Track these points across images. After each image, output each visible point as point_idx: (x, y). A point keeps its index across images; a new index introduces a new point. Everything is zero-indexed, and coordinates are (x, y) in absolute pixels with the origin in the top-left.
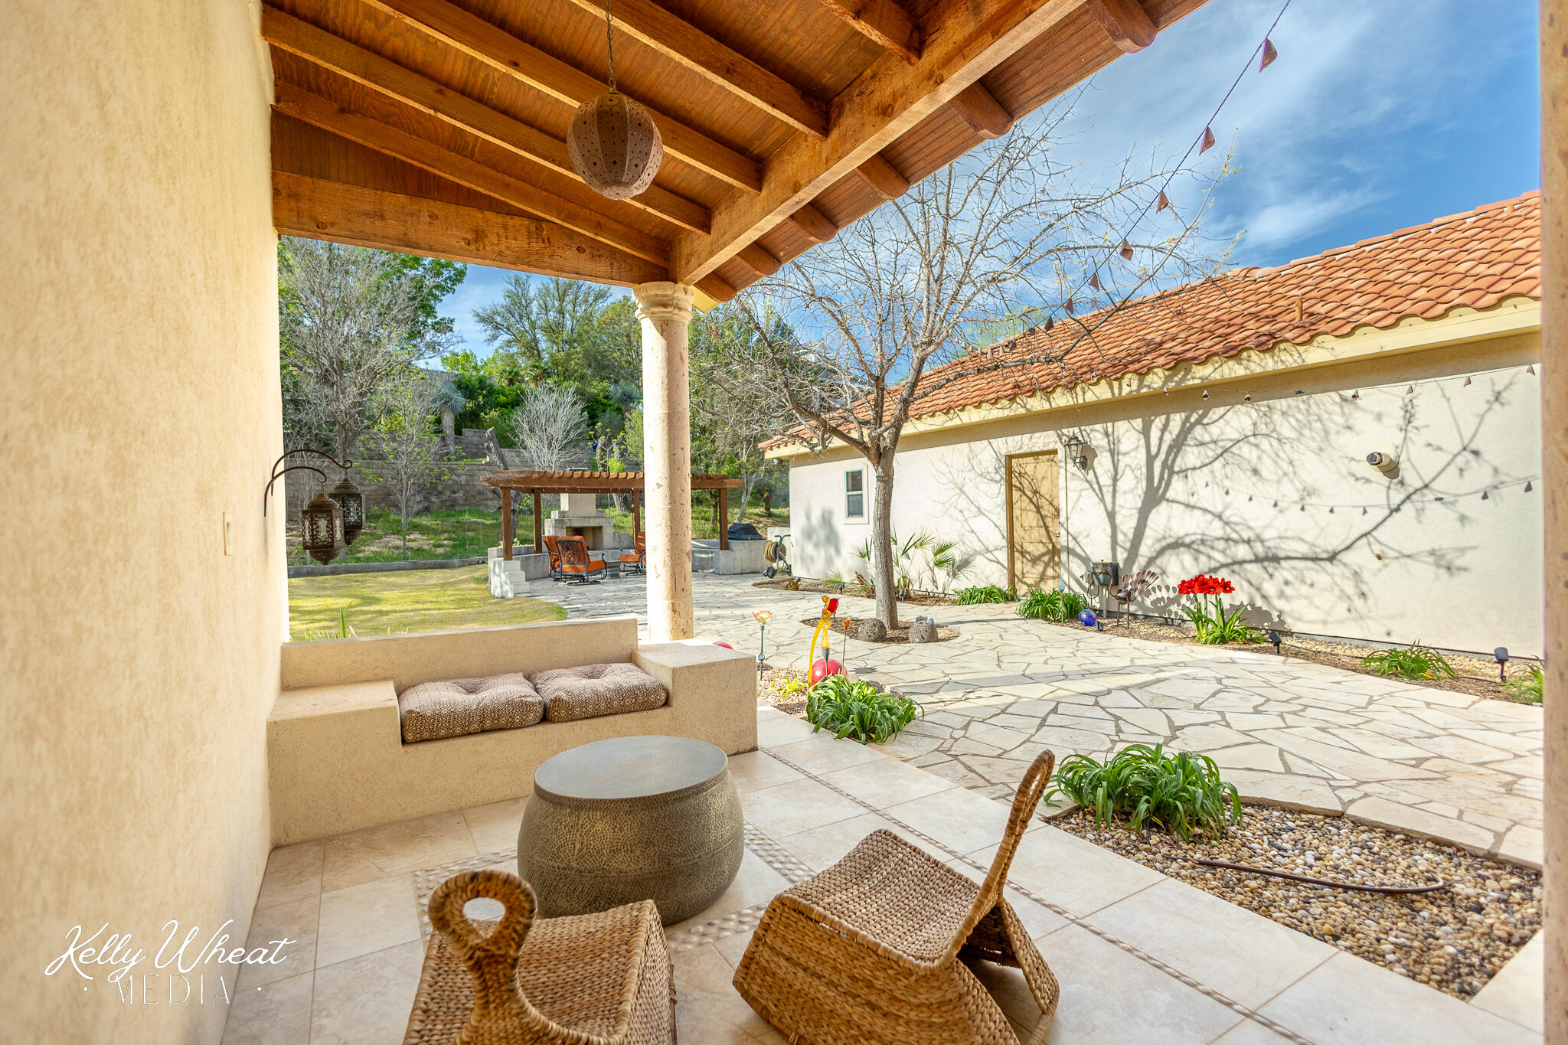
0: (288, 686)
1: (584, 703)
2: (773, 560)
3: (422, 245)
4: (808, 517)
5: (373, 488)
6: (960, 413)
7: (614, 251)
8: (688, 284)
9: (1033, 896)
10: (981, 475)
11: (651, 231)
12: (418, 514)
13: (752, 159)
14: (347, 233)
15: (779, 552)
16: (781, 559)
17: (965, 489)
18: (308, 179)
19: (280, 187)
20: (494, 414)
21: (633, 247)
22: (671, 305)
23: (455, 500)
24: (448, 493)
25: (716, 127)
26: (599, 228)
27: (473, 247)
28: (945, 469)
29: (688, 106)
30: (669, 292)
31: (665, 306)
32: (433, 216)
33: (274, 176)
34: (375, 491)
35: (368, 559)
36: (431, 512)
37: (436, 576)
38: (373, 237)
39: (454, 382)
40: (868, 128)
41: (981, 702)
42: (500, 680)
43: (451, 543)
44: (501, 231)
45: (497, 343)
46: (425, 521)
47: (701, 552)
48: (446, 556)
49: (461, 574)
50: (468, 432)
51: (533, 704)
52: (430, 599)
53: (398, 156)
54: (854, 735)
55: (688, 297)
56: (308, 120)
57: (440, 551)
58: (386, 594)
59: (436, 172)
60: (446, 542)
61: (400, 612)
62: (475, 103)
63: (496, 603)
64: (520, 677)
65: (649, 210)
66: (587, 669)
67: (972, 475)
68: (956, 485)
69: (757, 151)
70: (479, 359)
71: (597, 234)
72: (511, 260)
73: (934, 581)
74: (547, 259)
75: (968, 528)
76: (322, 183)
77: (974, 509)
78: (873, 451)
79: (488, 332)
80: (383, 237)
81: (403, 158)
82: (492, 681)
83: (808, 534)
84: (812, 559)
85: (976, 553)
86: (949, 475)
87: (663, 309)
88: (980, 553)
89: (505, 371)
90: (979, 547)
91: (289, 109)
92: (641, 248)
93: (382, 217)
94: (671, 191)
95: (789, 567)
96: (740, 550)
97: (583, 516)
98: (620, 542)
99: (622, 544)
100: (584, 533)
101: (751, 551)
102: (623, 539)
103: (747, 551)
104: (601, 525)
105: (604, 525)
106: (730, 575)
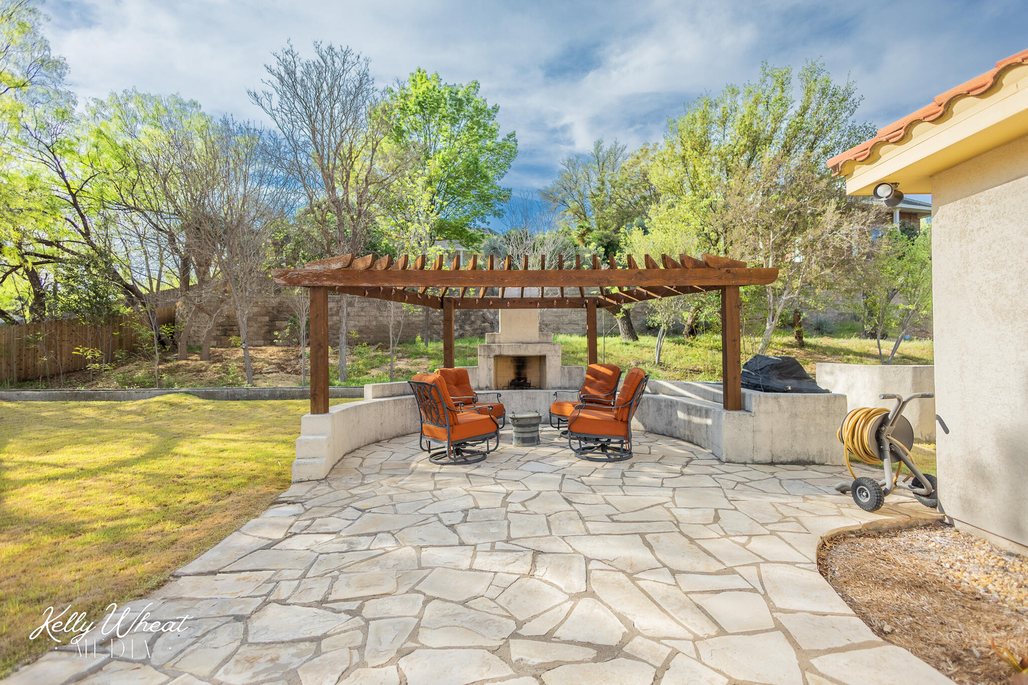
96: (767, 413)
97: (520, 340)
98: (570, 379)
99: (573, 382)
100: (528, 365)
101: (794, 416)
102: (574, 374)
103: (787, 415)
104: (543, 353)
105: (548, 354)
106: (745, 463)
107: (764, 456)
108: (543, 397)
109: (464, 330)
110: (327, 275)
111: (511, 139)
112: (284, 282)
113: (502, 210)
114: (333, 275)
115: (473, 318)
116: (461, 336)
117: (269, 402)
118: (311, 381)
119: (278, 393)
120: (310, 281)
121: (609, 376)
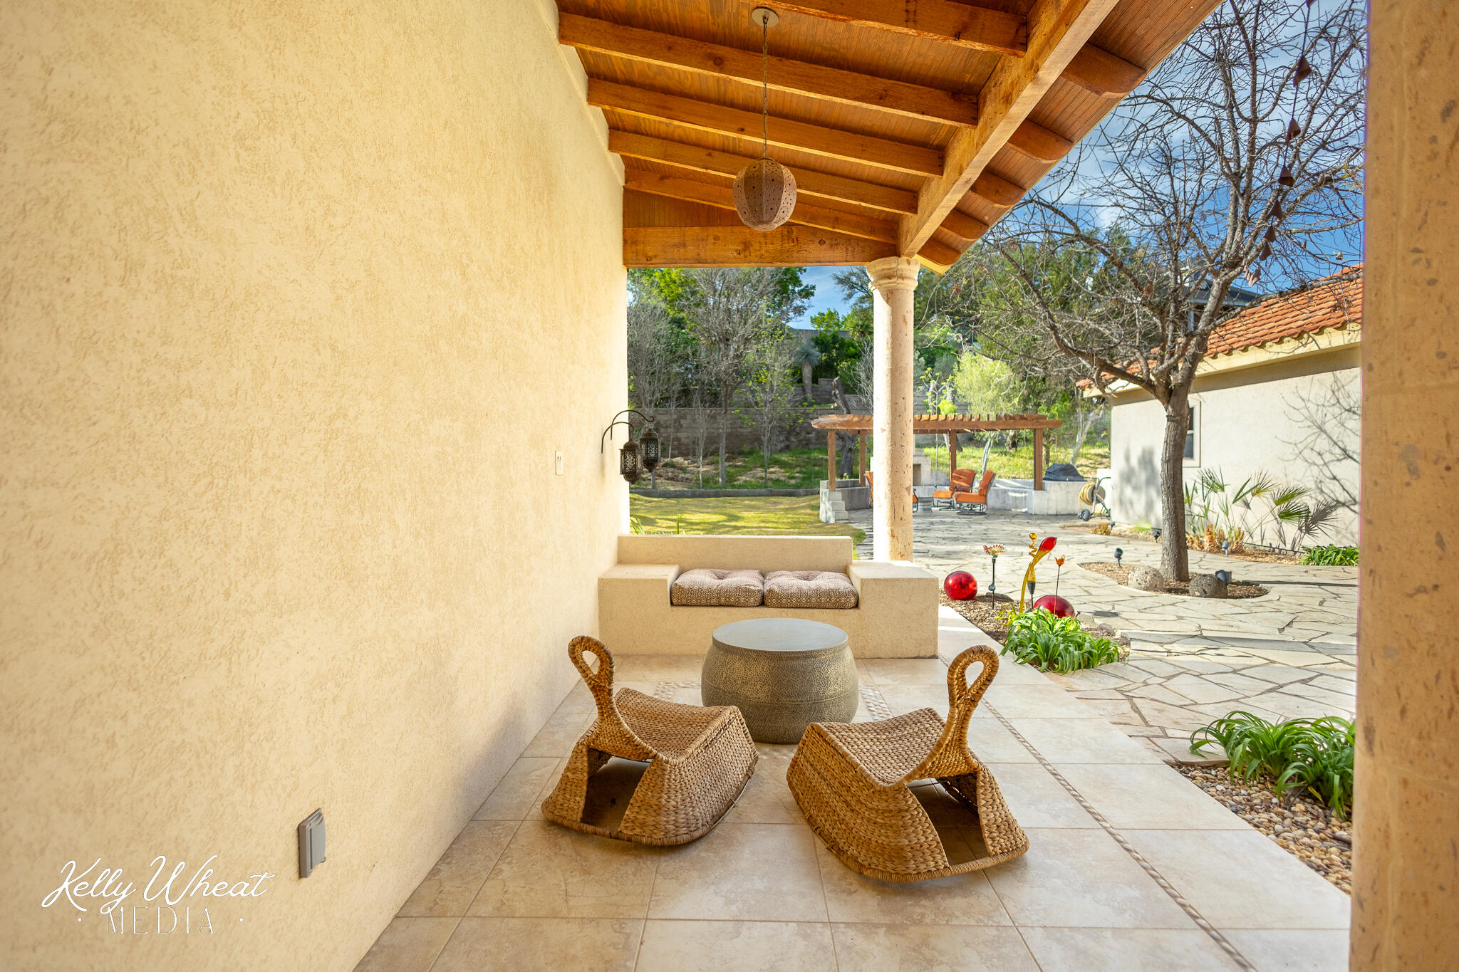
0: (621, 561)
1: (790, 596)
2: (1090, 502)
3: (709, 261)
4: (1127, 459)
5: (749, 430)
6: (1316, 337)
7: (849, 238)
8: (911, 255)
9: (1084, 804)
10: (1349, 411)
11: (879, 216)
12: (781, 451)
13: (934, 149)
14: (664, 261)
15: (1096, 494)
16: (1098, 501)
17: (1328, 427)
18: (642, 229)
19: (626, 238)
20: (844, 364)
21: (864, 232)
22: (894, 276)
23: (809, 439)
24: (803, 434)
25: (897, 133)
26: (836, 221)
27: (742, 255)
28: (1300, 404)
29: (869, 123)
30: (894, 265)
31: (889, 277)
32: (716, 238)
33: (624, 231)
34: (751, 432)
35: (740, 486)
36: (790, 450)
37: (786, 502)
38: (679, 261)
39: (812, 339)
40: (999, 116)
41: (1219, 659)
42: (741, 573)
43: (801, 475)
44: (762, 240)
45: (852, 301)
46: (784, 457)
47: (1015, 492)
48: (797, 486)
49: (803, 501)
50: (822, 381)
51: (754, 591)
52: (773, 520)
53: (695, 200)
54: (1036, 663)
55: (911, 267)
56: (643, 190)
57: (793, 482)
58: (745, 514)
59: (719, 206)
60: (797, 475)
61: (748, 528)
62: (733, 156)
63: (818, 527)
64: (756, 573)
65: (863, 204)
66: (805, 573)
67: (1337, 410)
68: (1314, 422)
69: (936, 143)
70: (840, 316)
71: (834, 228)
72: (769, 260)
73: (1280, 536)
74: (795, 255)
75: (1329, 474)
76: (650, 230)
77: (1338, 451)
78: (1161, 390)
79: (845, 293)
80: (685, 259)
81: (698, 201)
82: (736, 573)
83: (1127, 477)
84: (1131, 504)
85: (1339, 504)
86: (1304, 411)
87: (888, 281)
88: (1344, 504)
89: (857, 325)
90: (1342, 497)
91: (633, 186)
92: (872, 232)
93: (684, 246)
94: (881, 185)
95: (1108, 511)
96: (1055, 492)
98: (937, 479)
99: (938, 481)
101: (1068, 492)
102: (940, 476)
103: (1064, 492)
104: (919, 463)
105: (922, 463)
106: (1043, 515)
107: (1052, 512)
121: (969, 475)
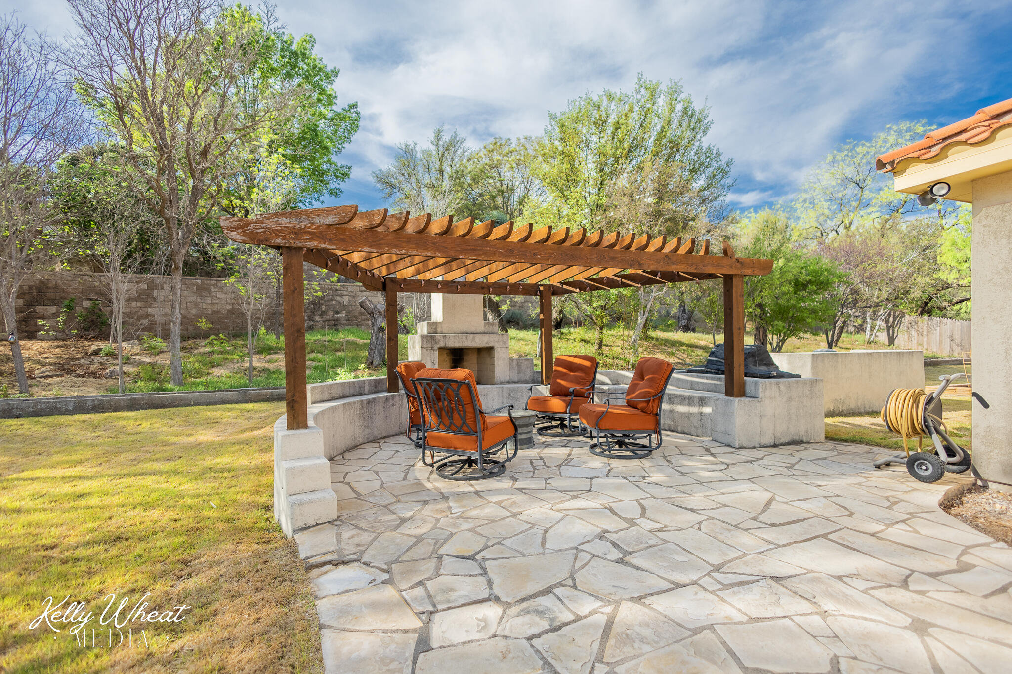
96: (771, 398)
97: (465, 330)
98: (519, 372)
99: (522, 375)
100: (465, 358)
101: (790, 400)
102: (523, 367)
103: (785, 399)
104: (491, 345)
105: (496, 345)
106: (754, 448)
107: (768, 440)
108: (495, 393)
109: (314, 322)
110: (309, 232)
111: (352, 111)
112: (242, 238)
113: (339, 189)
114: (321, 233)
115: (324, 308)
116: (311, 328)
117: (76, 417)
118: (287, 383)
119: (89, 404)
120: (284, 238)
121: (587, 367)
